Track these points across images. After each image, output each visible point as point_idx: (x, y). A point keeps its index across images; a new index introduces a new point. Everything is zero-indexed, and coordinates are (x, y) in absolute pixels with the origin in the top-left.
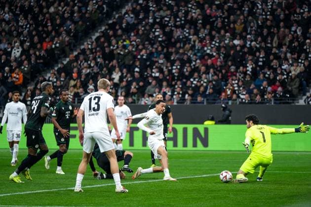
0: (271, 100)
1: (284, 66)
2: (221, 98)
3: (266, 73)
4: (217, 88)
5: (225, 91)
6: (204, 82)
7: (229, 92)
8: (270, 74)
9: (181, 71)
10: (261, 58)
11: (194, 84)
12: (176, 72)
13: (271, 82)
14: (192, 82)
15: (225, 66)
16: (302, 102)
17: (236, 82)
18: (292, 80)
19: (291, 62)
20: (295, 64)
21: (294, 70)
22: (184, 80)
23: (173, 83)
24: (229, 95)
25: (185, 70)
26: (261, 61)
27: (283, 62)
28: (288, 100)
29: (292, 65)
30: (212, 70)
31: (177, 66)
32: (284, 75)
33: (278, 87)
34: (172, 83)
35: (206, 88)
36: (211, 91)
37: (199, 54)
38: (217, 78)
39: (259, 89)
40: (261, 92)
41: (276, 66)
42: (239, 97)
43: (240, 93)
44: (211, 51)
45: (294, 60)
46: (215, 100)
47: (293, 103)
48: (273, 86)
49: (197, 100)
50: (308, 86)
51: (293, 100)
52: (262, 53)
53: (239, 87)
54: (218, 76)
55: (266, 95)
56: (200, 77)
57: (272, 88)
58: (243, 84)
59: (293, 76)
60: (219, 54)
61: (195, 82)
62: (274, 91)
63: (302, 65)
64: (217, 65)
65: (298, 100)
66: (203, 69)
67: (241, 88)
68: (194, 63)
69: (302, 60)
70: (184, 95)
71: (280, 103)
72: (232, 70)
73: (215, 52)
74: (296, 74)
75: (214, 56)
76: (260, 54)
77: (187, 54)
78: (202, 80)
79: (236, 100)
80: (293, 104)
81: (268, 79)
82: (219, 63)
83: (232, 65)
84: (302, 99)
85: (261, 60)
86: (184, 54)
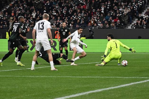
0: (114, 27)
1: (120, 9)
2: (88, 25)
3: (111, 13)
4: (86, 20)
5: (90, 22)
6: (80, 18)
7: (92, 22)
8: (113, 13)
9: (67, 12)
10: (109, 5)
11: (74, 18)
12: (64, 13)
13: (114, 17)
14: (73, 18)
15: (90, 9)
16: (130, 27)
17: (96, 17)
18: (125, 16)
19: (123, 7)
20: (126, 8)
21: (126, 11)
22: (69, 17)
23: (64, 18)
24: (92, 23)
25: (69, 11)
26: (108, 7)
27: (120, 7)
28: (123, 26)
29: (124, 9)
30: (83, 11)
31: (65, 9)
32: (120, 14)
33: (118, 20)
35: (80, 21)
36: (83, 22)
37: (76, 3)
38: (86, 15)
39: (108, 21)
40: (109, 22)
41: (116, 9)
43: (98, 23)
44: (82, 2)
45: (125, 6)
46: (85, 27)
47: (125, 28)
48: (115, 19)
49: (76, 27)
50: (132, 19)
51: (125, 26)
52: (109, 2)
53: (97, 20)
54: (87, 14)
55: (111, 24)
56: (77, 15)
57: (115, 20)
58: (99, 19)
59: (125, 14)
60: (86, 3)
61: (75, 18)
62: (115, 22)
63: (129, 8)
64: (86, 9)
65: (128, 26)
66: (79, 11)
67: (99, 21)
68: (74, 8)
69: (129, 6)
70: (69, 24)
71: (119, 28)
72: (94, 11)
73: (84, 2)
74: (127, 13)
75: (84, 4)
76: (108, 3)
77: (70, 3)
78: (78, 17)
79: (96, 26)
81: (112, 16)
82: (87, 8)
83: (94, 9)
84: (129, 26)
85: (108, 6)
86: (68, 3)
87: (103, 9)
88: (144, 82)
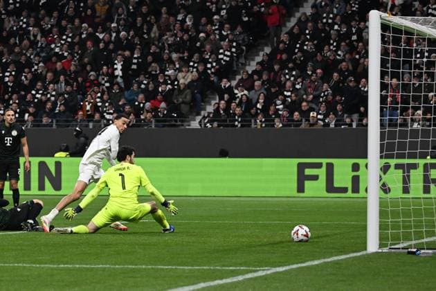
0: (151, 122)
1: (168, 71)
2: (78, 118)
3: (142, 83)
4: (71, 104)
5: (82, 108)
6: (52, 96)
7: (88, 108)
8: (148, 83)
9: (17, 79)
10: (135, 58)
11: (37, 98)
12: (9, 81)
13: (151, 95)
14: (34, 95)
15: (82, 68)
16: (195, 124)
17: (99, 95)
19: (177, 66)
20: (184, 70)
21: (184, 78)
22: (23, 93)
23: (7, 96)
24: (88, 111)
25: (23, 77)
26: (134, 64)
27: (167, 65)
28: (176, 121)
29: (180, 70)
30: (62, 78)
31: (11, 72)
32: (167, 84)
33: (161, 102)
34: (4, 97)
35: (54, 104)
36: (62, 108)
37: (43, 55)
38: (71, 89)
39: (133, 105)
40: (135, 109)
41: (156, 71)
42: (103, 117)
43: (105, 112)
44: (61, 50)
45: (182, 63)
46: (67, 121)
47: (183, 125)
48: (152, 101)
49: (42, 121)
50: (203, 101)
51: (182, 121)
52: (136, 52)
53: (103, 102)
54: (72, 87)
55: (142, 114)
56: (46, 89)
57: (152, 103)
58: (109, 99)
59: (182, 86)
60: (71, 54)
61: (38, 96)
62: (155, 109)
63: (195, 70)
64: (70, 70)
65: (189, 121)
66: (49, 75)
67: (107, 104)
68: (36, 67)
69: (195, 63)
70: (22, 114)
71: (164, 126)
72: (92, 78)
73: (66, 52)
74: (186, 83)
75: (66, 57)
76: (133, 54)
77: (25, 55)
78: (49, 93)
79: (99, 121)
80: (183, 127)
81: (145, 91)
82: (72, 68)
83: (91, 71)
84: (195, 120)
85: (135, 61)
86: (21, 54)
87: (119, 66)
88: (235, 279)
